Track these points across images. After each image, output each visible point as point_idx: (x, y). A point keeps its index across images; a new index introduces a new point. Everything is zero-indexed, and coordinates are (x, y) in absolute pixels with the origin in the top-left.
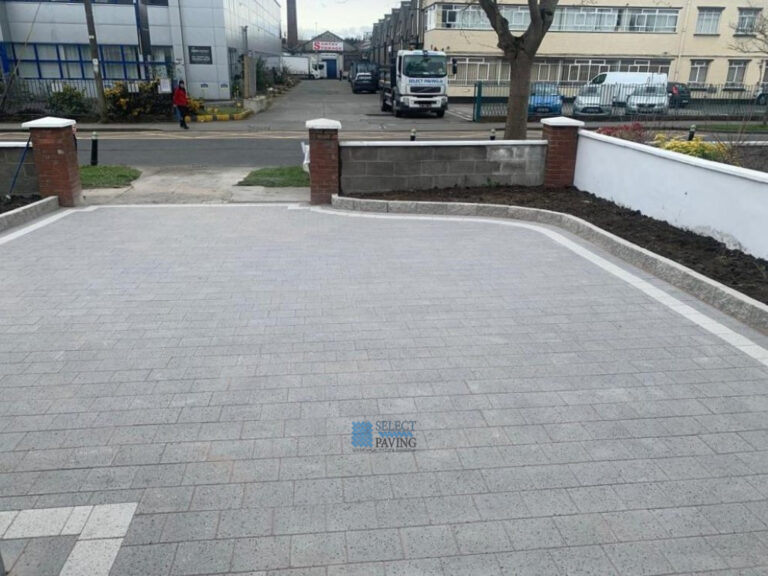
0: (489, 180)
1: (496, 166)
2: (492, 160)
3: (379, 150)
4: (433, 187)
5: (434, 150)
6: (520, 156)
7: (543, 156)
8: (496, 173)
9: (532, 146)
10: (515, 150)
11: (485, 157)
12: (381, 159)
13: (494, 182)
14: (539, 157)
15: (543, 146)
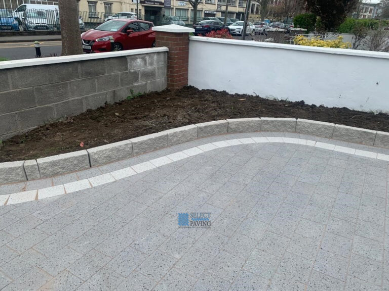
0: (132, 92)
1: (135, 76)
2: (132, 71)
3: (9, 75)
4: (85, 110)
5: (79, 66)
6: (151, 64)
7: (165, 62)
8: (136, 84)
9: (158, 53)
10: (147, 58)
11: (127, 69)
12: (15, 87)
13: (136, 93)
14: (163, 63)
15: (164, 52)
